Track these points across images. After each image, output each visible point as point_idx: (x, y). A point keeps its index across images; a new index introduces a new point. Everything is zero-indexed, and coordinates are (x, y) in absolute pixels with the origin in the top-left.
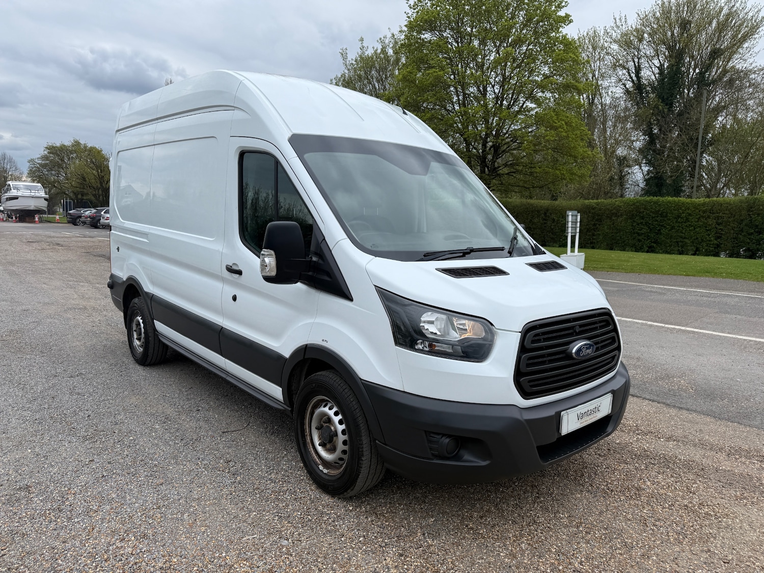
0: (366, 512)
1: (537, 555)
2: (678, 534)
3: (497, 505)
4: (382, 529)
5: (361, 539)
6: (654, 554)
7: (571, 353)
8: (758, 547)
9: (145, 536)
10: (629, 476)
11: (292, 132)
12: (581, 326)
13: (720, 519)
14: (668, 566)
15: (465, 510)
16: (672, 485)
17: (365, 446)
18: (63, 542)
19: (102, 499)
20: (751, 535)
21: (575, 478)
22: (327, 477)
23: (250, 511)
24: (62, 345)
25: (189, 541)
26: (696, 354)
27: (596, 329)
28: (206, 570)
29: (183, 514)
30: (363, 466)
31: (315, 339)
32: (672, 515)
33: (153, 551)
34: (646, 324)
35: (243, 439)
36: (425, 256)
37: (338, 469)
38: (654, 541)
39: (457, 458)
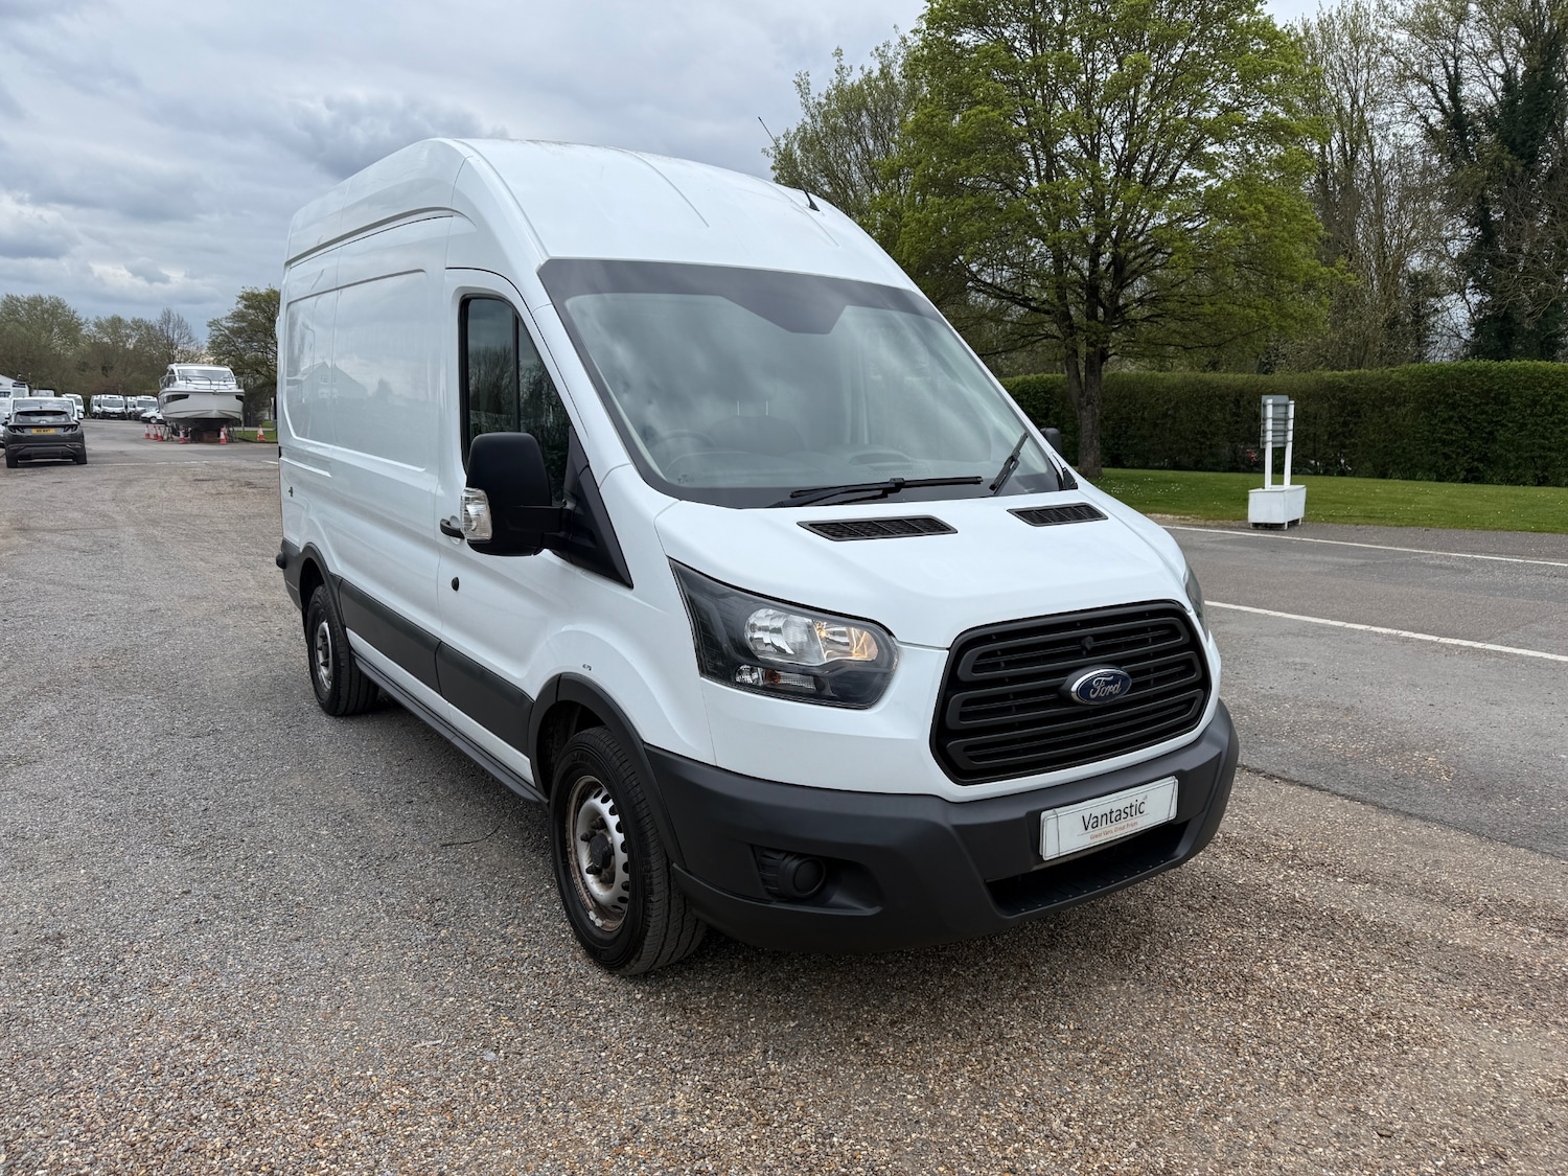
0: (666, 1004)
1: (982, 1103)
2: (1300, 1073)
3: (934, 1000)
4: (686, 1039)
5: (640, 1055)
6: (1232, 1111)
7: (1069, 691)
8: (1470, 1107)
9: (238, 1033)
10: (1237, 951)
11: (547, 254)
12: (1097, 637)
13: (1405, 1047)
14: (1252, 1137)
15: (866, 1008)
16: (1326, 973)
17: (655, 874)
18: (92, 1038)
19: (182, 963)
20: (1465, 1083)
21: (1119, 954)
22: (600, 935)
23: (446, 994)
24: (199, 677)
25: (314, 1046)
26: (1487, 700)
27: (1144, 642)
28: (327, 1100)
29: (318, 996)
30: (654, 913)
31: (572, 665)
32: (1301, 1035)
33: (244, 1061)
34: (1397, 637)
35: (476, 858)
36: (792, 496)
37: (621, 918)
38: (1242, 1086)
39: (818, 899)
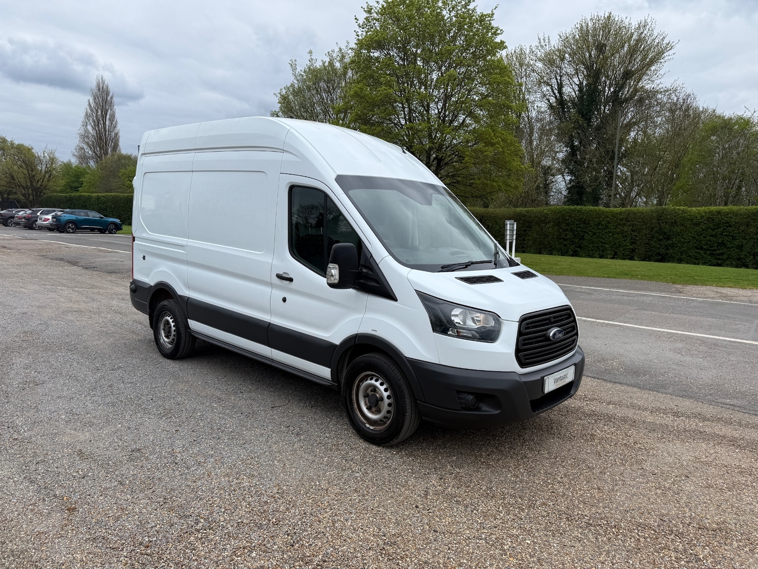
0: (406, 454)
1: (532, 475)
3: (497, 447)
4: (422, 464)
5: (409, 471)
6: (608, 471)
7: (549, 336)
8: (673, 465)
10: (584, 427)
11: (335, 173)
12: (554, 318)
13: (648, 451)
15: (476, 452)
16: (615, 432)
17: (408, 405)
20: (669, 459)
21: (548, 430)
23: (322, 457)
27: (563, 320)
30: (407, 420)
31: (365, 330)
32: (617, 449)
35: (290, 411)
36: (442, 268)
37: (382, 425)
38: (607, 465)
39: (478, 409)
